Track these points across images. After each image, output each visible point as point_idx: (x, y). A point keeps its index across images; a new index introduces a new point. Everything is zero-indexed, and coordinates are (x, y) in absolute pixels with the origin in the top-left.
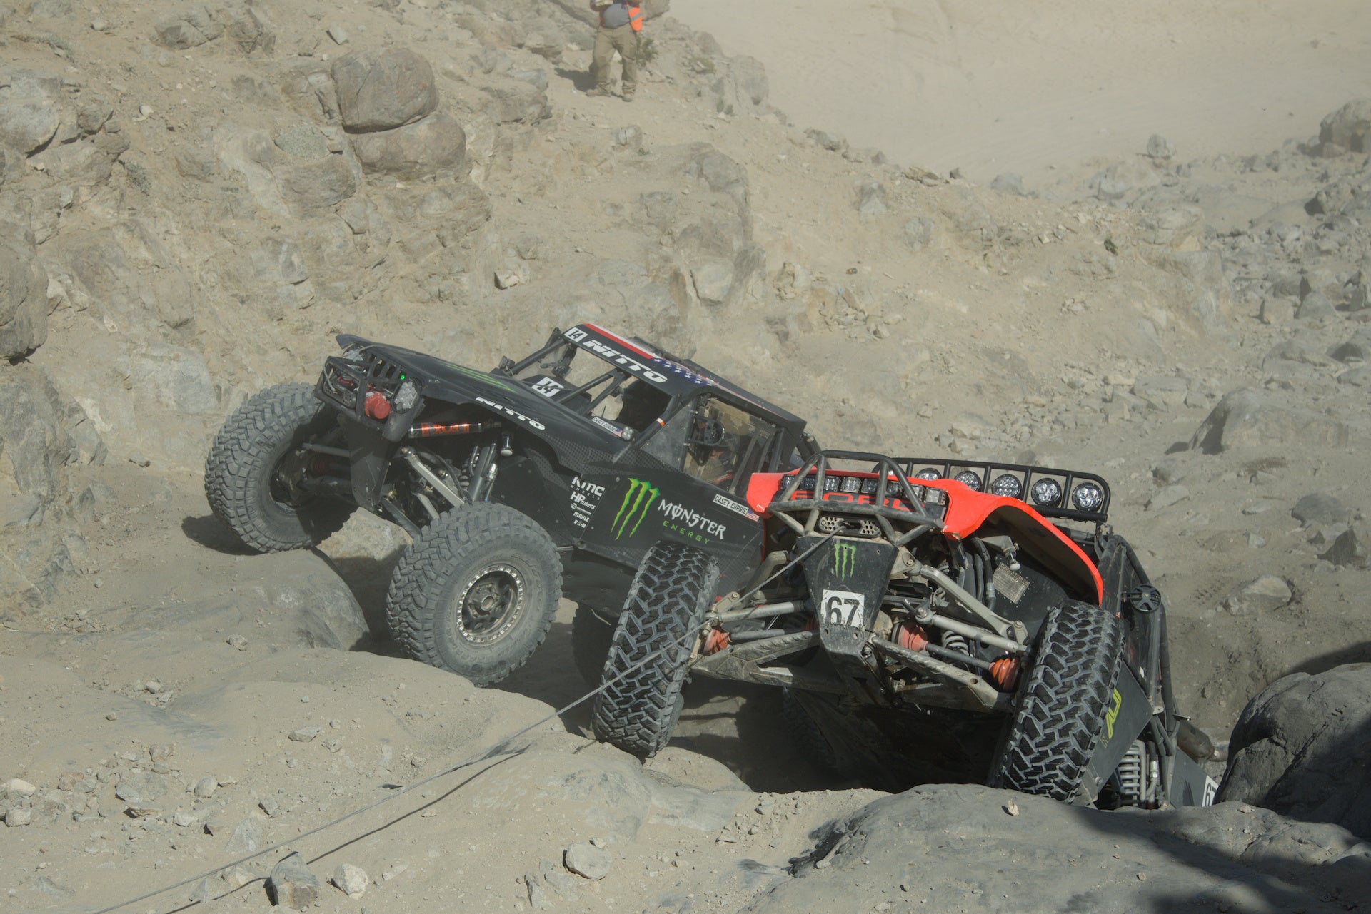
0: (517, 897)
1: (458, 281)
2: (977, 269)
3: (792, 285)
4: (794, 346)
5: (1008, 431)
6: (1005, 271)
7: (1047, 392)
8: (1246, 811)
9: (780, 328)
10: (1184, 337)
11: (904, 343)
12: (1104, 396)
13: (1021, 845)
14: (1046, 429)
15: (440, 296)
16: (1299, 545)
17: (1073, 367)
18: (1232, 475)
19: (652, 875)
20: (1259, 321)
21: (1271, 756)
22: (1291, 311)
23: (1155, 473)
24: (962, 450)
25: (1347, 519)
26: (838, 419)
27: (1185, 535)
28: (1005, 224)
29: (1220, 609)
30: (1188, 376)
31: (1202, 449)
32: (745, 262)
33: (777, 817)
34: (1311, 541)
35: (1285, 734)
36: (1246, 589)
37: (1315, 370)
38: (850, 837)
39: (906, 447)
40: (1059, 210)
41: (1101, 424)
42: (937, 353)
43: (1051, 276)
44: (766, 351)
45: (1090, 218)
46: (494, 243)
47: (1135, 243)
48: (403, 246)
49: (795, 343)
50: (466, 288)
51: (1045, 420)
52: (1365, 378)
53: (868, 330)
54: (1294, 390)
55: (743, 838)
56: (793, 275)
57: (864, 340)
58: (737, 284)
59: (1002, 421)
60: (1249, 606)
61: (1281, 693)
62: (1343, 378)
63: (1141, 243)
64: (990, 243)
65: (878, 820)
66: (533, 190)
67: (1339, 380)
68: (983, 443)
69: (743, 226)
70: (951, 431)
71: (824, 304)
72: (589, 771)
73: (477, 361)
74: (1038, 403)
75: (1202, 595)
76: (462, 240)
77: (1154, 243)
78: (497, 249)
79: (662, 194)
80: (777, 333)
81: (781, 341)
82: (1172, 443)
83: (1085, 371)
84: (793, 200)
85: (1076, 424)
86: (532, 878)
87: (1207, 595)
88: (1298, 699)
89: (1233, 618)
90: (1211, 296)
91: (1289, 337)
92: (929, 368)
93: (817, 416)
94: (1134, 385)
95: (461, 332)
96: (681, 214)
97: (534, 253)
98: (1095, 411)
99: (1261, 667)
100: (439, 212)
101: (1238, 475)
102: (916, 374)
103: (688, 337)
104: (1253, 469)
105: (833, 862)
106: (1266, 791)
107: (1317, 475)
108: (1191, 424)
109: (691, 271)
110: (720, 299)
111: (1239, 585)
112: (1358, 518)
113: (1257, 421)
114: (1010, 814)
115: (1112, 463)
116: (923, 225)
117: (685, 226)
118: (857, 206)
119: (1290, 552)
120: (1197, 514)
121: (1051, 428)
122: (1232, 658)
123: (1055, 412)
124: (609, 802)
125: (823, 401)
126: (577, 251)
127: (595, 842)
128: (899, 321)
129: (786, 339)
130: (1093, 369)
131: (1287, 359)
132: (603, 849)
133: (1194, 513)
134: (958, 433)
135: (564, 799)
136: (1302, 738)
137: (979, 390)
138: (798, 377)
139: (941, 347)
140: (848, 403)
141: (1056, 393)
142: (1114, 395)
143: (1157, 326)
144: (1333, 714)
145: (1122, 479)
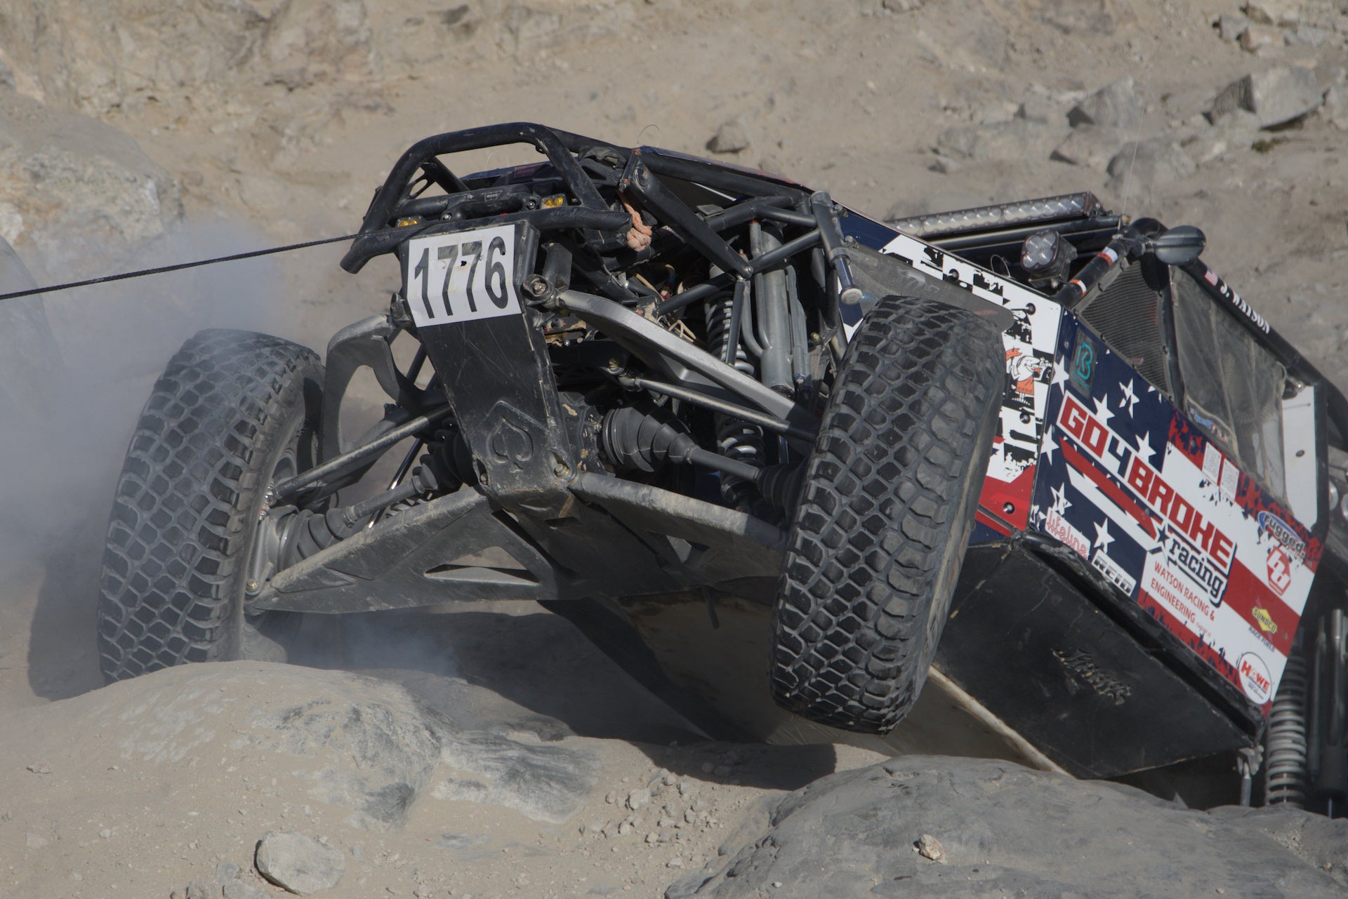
13: (1039, 882)
24: (1259, 46)
39: (1156, 38)
65: (804, 820)
68: (1301, 33)
70: (1245, 10)
72: (329, 703)
86: (198, 894)
124: (359, 759)
134: (1258, 14)
135: (278, 751)
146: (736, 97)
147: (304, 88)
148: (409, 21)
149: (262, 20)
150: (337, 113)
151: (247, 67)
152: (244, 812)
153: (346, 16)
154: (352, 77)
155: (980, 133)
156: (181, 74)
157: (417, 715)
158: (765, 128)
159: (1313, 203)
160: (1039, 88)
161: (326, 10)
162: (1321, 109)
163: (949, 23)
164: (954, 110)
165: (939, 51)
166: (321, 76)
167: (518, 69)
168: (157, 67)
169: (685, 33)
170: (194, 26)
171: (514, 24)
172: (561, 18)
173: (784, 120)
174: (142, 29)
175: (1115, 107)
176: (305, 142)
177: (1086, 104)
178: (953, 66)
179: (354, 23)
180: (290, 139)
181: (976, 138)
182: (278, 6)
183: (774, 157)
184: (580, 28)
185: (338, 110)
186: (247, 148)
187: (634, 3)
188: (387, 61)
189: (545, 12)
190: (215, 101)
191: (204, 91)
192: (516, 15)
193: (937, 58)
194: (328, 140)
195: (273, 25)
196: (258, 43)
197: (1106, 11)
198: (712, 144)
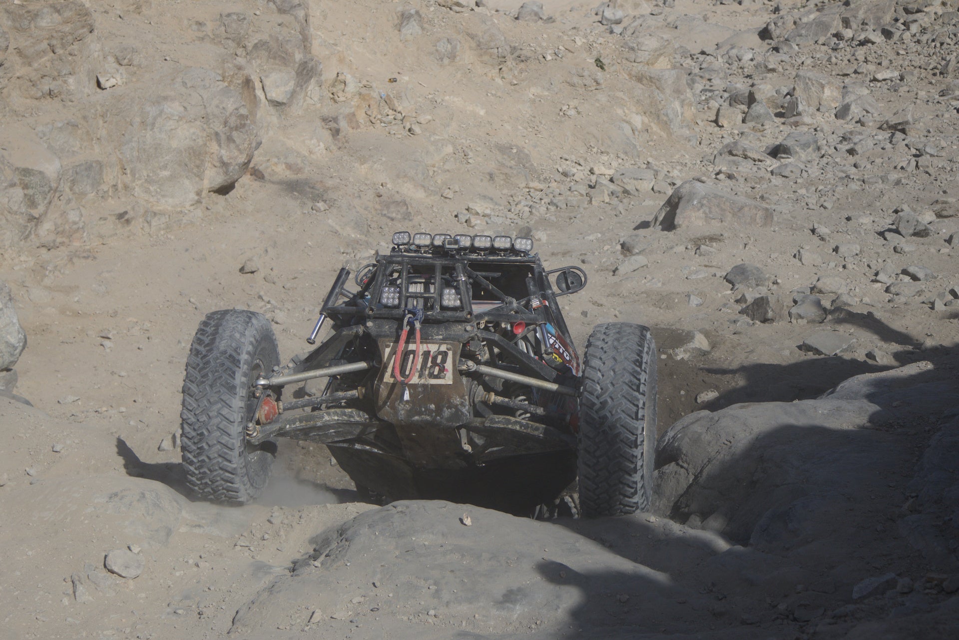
0: (64, 593)
1: (65, 82)
2: (494, 80)
3: (343, 91)
4: (343, 139)
5: (513, 210)
6: (516, 82)
7: (546, 179)
8: (651, 521)
9: (333, 125)
10: (655, 137)
11: (432, 139)
12: (590, 183)
13: (471, 550)
14: (543, 209)
15: (50, 93)
16: (727, 304)
17: (567, 160)
18: (681, 248)
19: (178, 574)
20: (715, 125)
21: (677, 476)
22: (740, 117)
23: (623, 246)
24: (475, 225)
25: (767, 284)
26: (377, 199)
28: (517, 45)
30: (655, 168)
31: (660, 227)
32: (305, 71)
33: (285, 526)
34: (737, 301)
35: (688, 460)
37: (755, 164)
38: (338, 543)
40: (561, 34)
41: (586, 205)
42: (459, 148)
43: (552, 86)
44: (321, 143)
45: (585, 41)
46: (96, 51)
47: (619, 61)
48: (20, 52)
49: (345, 137)
50: (72, 88)
51: (543, 202)
52: (792, 172)
53: (404, 128)
54: (737, 180)
55: (256, 543)
56: (345, 83)
57: (400, 136)
58: (298, 89)
59: (509, 203)
61: (687, 426)
62: (775, 171)
63: (624, 61)
64: (504, 60)
65: (360, 529)
66: (132, 8)
67: (772, 172)
68: (492, 219)
69: (304, 42)
70: (467, 210)
71: (369, 106)
72: (130, 490)
73: (81, 148)
74: (538, 188)
76: (69, 48)
77: (635, 62)
78: (99, 56)
79: (237, 14)
80: (331, 130)
81: (333, 135)
82: (639, 221)
83: (576, 163)
84: (347, 22)
85: (567, 205)
86: (77, 578)
88: (699, 431)
90: (677, 105)
91: (737, 137)
92: (452, 159)
93: (360, 197)
94: (613, 174)
95: (68, 124)
96: (253, 31)
97: (130, 60)
98: (582, 195)
100: (50, 25)
101: (686, 248)
102: (442, 164)
103: (255, 132)
104: (698, 243)
105: (322, 564)
106: (672, 504)
107: (747, 248)
108: (653, 207)
109: (260, 78)
110: (285, 101)
112: (775, 283)
113: (702, 205)
114: (465, 525)
115: (591, 238)
116: (451, 44)
117: (256, 41)
118: (399, 27)
119: (720, 310)
120: (653, 278)
121: (547, 208)
123: (551, 196)
124: (146, 515)
125: (366, 185)
126: (166, 60)
127: (132, 548)
128: (430, 121)
129: (338, 135)
130: (582, 162)
131: (733, 155)
132: (138, 553)
133: (650, 278)
134: (473, 211)
135: (108, 513)
136: (700, 462)
137: (491, 177)
138: (346, 165)
139: (463, 143)
140: (386, 186)
141: (553, 181)
142: (598, 182)
143: (634, 128)
144: (724, 443)
145: (597, 250)
146: (251, 249)
147: (55, 249)
148: (101, 218)
149: (35, 218)
150: (71, 260)
151: (29, 239)
152: (94, 541)
153: (73, 216)
154: (76, 244)
155: (361, 261)
158: (265, 263)
161: (64, 214)
163: (342, 216)
164: (347, 253)
165: (338, 228)
166: (62, 243)
167: (151, 239)
169: (226, 222)
170: (4, 221)
171: (149, 219)
172: (169, 216)
173: (273, 259)
176: (57, 273)
178: (345, 235)
179: (77, 219)
180: (50, 271)
182: (42, 212)
183: (270, 275)
184: (178, 221)
185: (71, 259)
186: (30, 276)
187: (202, 210)
188: (92, 237)
189: (162, 214)
190: (14, 255)
191: (10, 251)
192: (150, 215)
193: (338, 231)
194: (67, 272)
195: (40, 221)
196: (33, 229)
197: (409, 211)
198: (242, 270)
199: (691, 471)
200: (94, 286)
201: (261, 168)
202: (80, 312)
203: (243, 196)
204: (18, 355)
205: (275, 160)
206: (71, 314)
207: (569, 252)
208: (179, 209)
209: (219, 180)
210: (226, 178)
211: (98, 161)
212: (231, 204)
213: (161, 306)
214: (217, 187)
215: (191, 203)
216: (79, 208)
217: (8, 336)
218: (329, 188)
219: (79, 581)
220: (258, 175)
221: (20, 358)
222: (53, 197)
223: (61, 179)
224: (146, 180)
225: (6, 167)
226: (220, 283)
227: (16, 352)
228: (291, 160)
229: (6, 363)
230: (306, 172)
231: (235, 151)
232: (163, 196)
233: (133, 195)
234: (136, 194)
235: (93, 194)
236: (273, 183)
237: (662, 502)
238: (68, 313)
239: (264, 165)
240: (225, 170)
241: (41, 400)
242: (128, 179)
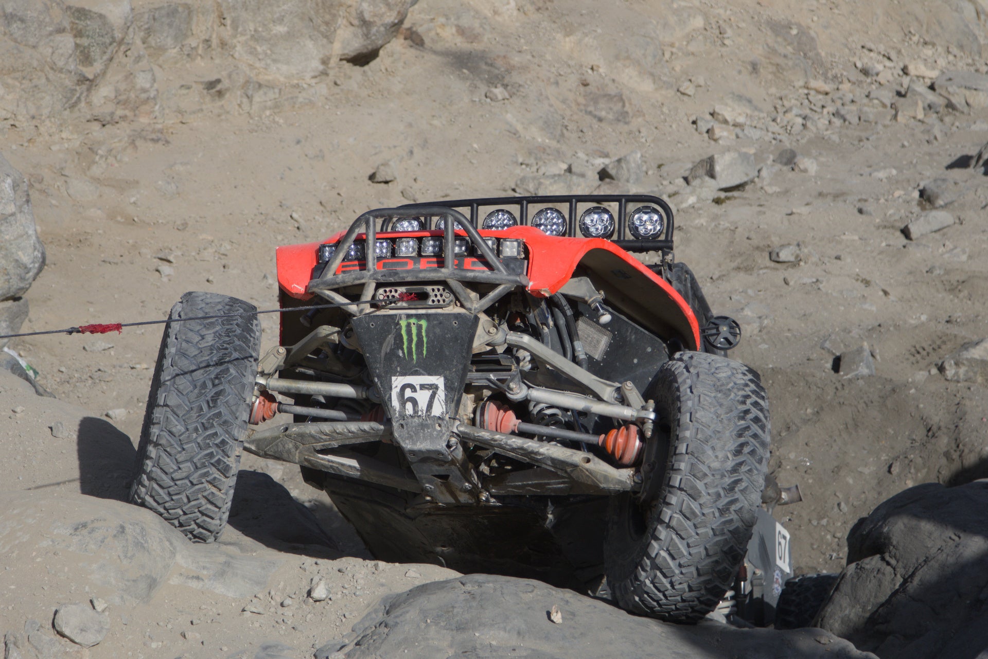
5: (779, 120)
7: (835, 77)
8: (823, 642)
11: (675, 6)
12: (899, 89)
14: (823, 122)
17: (870, 50)
19: (154, 645)
21: (880, 576)
23: (922, 193)
24: (720, 138)
26: (582, 88)
27: (932, 272)
29: (934, 371)
31: (984, 169)
35: (898, 555)
36: (965, 352)
38: (375, 627)
39: (656, 128)
41: (887, 122)
42: (713, 21)
51: (825, 111)
55: (273, 610)
59: (775, 108)
60: (967, 371)
65: (407, 612)
68: (746, 132)
70: (712, 114)
72: (105, 520)
74: (822, 90)
75: (918, 353)
82: (959, 155)
83: (884, 55)
85: (860, 119)
86: (12, 639)
87: (924, 353)
89: (947, 383)
92: (701, 37)
93: (557, 83)
94: (937, 78)
98: (884, 106)
99: (958, 446)
102: (685, 43)
111: (962, 346)
114: (552, 621)
120: (955, 248)
121: (830, 122)
122: (931, 432)
123: (839, 103)
124: (122, 557)
125: (569, 66)
127: (96, 603)
130: (893, 55)
132: (103, 611)
133: (951, 246)
134: (720, 117)
135: (70, 550)
136: (914, 561)
137: (754, 69)
138: (544, 34)
139: (719, 14)
140: (597, 71)
141: (845, 80)
142: (910, 89)
143: (980, 9)
144: (950, 538)
145: (884, 195)
146: (389, 148)
147: (113, 125)
148: (182, 86)
149: (88, 80)
150: (133, 143)
151: (76, 109)
152: (46, 588)
153: (142, 81)
154: (144, 120)
155: (542, 180)
156: (33, 111)
157: (162, 531)
158: (406, 169)
159: (748, 238)
160: (581, 155)
161: (130, 76)
162: (756, 180)
163: (527, 110)
164: (527, 165)
165: (519, 127)
166: (124, 118)
167: (251, 121)
168: (18, 106)
169: (359, 105)
170: (43, 80)
171: (250, 93)
172: (280, 90)
173: (419, 165)
174: (10, 81)
175: (628, 170)
176: (111, 160)
177: (610, 166)
178: (527, 138)
179: (148, 85)
180: (102, 157)
181: (540, 184)
182: (98, 71)
183: (411, 188)
184: (292, 98)
185: (134, 140)
186: (73, 161)
187: (327, 84)
188: (167, 111)
189: (270, 86)
190: (54, 130)
191: (47, 123)
192: (252, 87)
193: (517, 131)
194: (126, 159)
195: (94, 84)
196: (84, 94)
197: (626, 109)
198: (372, 177)
199: (901, 571)
200: (160, 183)
201: (420, 30)
202: (136, 219)
203: (389, 69)
204: (30, 280)
205: (442, 20)
206: (123, 220)
207: (843, 194)
208: (296, 82)
209: (356, 45)
210: (365, 43)
211: (186, 4)
212: (371, 79)
213: (250, 221)
214: (352, 54)
215: (313, 74)
216: (151, 70)
217: (20, 253)
218: (514, 66)
219: (15, 644)
220: (415, 39)
221: (34, 284)
222: (117, 52)
223: (128, 27)
224: (252, 36)
225: (54, 4)
226: (339, 194)
227: (28, 276)
228: (465, 22)
229: (13, 290)
230: (485, 39)
231: (382, 5)
232: (275, 61)
233: (232, 56)
234: (236, 55)
235: (175, 51)
236: (435, 52)
237: (854, 610)
238: (119, 218)
239: (425, 26)
240: (365, 31)
241: (60, 343)
242: (226, 33)
